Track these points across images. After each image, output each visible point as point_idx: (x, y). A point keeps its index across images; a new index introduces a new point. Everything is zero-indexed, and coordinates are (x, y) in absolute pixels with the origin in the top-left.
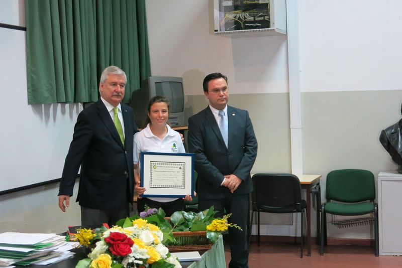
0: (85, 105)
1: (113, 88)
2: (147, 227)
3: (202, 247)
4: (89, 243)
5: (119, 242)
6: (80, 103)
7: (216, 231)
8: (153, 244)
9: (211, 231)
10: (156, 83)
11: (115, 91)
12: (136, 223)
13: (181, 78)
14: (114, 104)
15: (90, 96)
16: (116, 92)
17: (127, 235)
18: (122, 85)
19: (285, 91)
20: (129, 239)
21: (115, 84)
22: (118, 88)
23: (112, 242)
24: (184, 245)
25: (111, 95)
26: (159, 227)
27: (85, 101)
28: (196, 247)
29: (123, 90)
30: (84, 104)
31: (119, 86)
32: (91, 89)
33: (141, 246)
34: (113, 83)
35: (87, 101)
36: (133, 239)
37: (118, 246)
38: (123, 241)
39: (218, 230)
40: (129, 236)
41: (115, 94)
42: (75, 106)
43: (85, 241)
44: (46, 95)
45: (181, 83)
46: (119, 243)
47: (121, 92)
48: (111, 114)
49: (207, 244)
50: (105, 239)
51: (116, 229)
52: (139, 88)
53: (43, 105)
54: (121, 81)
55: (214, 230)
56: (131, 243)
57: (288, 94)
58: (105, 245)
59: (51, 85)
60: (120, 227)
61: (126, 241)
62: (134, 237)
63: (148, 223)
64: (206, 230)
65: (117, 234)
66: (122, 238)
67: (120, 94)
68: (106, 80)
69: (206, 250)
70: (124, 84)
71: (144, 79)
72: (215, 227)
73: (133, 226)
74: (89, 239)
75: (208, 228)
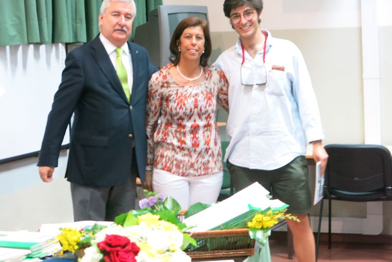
0: (68, 46)
1: (115, 20)
2: (159, 225)
3: (242, 252)
4: (76, 247)
6: (60, 45)
7: (262, 228)
8: (168, 250)
9: (255, 229)
10: (169, 14)
11: (117, 23)
12: (143, 220)
13: (206, 8)
14: (118, 43)
15: (76, 35)
16: (120, 25)
17: (129, 238)
18: (127, 16)
21: (118, 14)
22: (122, 19)
24: (215, 250)
25: (112, 29)
26: (176, 225)
27: (68, 41)
28: (231, 253)
29: (129, 23)
30: (67, 45)
31: (123, 17)
32: (76, 23)
33: (150, 254)
34: (115, 12)
35: (71, 41)
37: (118, 255)
38: (124, 247)
39: (265, 227)
41: (118, 27)
42: (54, 48)
43: (70, 245)
44: (12, 32)
45: (206, 14)
47: (126, 26)
48: (113, 58)
49: (248, 248)
52: (145, 22)
53: (8, 48)
54: (127, 10)
55: (260, 227)
56: (135, 250)
57: (360, 29)
58: (98, 253)
59: (19, 18)
60: (119, 226)
61: (129, 247)
62: (140, 241)
63: (160, 219)
64: (246, 226)
65: (116, 237)
66: (123, 243)
67: (125, 29)
68: (106, 9)
69: (245, 257)
70: (130, 15)
71: (152, 8)
72: (260, 222)
73: (138, 224)
74: (76, 242)
75: (250, 224)
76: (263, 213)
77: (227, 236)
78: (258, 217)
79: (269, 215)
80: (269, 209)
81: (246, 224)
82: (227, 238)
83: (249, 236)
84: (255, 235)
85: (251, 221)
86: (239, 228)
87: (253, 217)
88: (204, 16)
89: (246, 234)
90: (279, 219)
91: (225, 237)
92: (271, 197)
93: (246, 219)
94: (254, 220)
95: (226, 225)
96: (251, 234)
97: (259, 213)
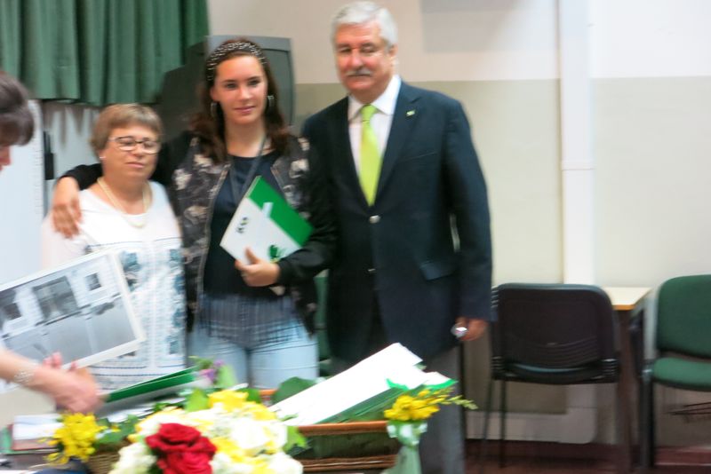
0: (47, 104)
2: (247, 409)
3: (373, 462)
4: (91, 450)
5: (181, 447)
7: (410, 421)
8: (263, 452)
9: (397, 422)
12: (218, 401)
13: (287, 41)
15: (59, 85)
17: (200, 429)
19: (549, 75)
20: (206, 440)
23: (165, 447)
24: (331, 456)
27: (46, 97)
28: (356, 463)
30: (44, 102)
32: (60, 64)
33: (234, 457)
35: (51, 97)
36: (214, 441)
37: (181, 457)
38: (191, 443)
39: (416, 417)
40: (204, 433)
45: (287, 53)
46: (181, 451)
49: (388, 454)
50: (148, 440)
51: (170, 416)
52: (180, 64)
55: (405, 418)
56: (210, 451)
57: (558, 82)
58: (148, 454)
60: (180, 411)
61: (199, 446)
62: (217, 436)
63: (248, 400)
64: (381, 416)
65: (176, 428)
66: (189, 438)
69: (382, 469)
71: (192, 41)
72: (406, 409)
73: (208, 407)
74: (90, 441)
75: (389, 413)
76: (413, 393)
77: (349, 433)
78: (404, 401)
79: (422, 398)
80: (421, 387)
81: (382, 414)
82: (349, 437)
83: (386, 434)
84: (397, 432)
85: (390, 408)
86: (371, 420)
87: (394, 401)
88: (283, 55)
89: (382, 431)
90: (439, 405)
91: (345, 435)
92: (424, 367)
93: (382, 405)
94: (395, 405)
95: (349, 414)
96: (391, 429)
97: (403, 395)
